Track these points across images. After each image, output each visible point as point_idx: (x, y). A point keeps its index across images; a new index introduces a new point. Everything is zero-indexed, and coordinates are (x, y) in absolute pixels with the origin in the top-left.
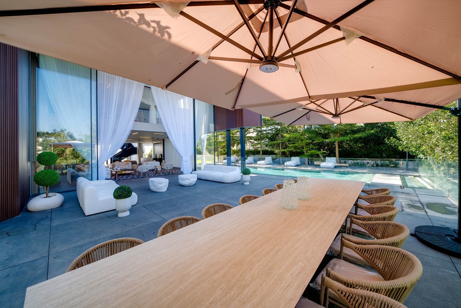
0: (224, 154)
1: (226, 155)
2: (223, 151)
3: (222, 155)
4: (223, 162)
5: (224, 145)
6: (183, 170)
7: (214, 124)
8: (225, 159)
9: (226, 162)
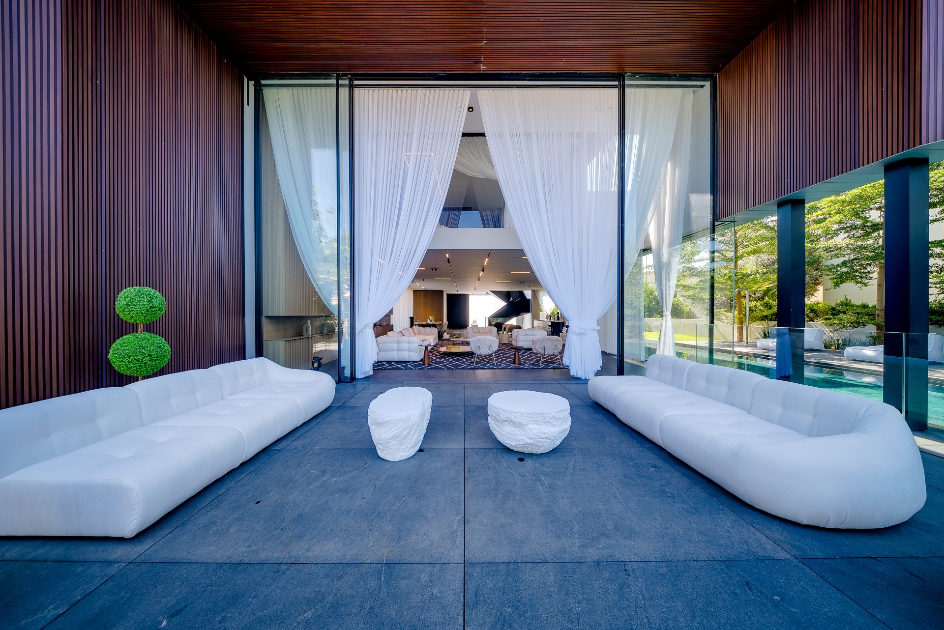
0: (764, 318)
1: (776, 323)
2: (760, 307)
3: (758, 322)
4: (758, 344)
5: (765, 288)
6: (570, 362)
7: (712, 193)
8: (766, 336)
9: (771, 344)
